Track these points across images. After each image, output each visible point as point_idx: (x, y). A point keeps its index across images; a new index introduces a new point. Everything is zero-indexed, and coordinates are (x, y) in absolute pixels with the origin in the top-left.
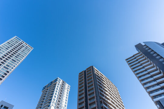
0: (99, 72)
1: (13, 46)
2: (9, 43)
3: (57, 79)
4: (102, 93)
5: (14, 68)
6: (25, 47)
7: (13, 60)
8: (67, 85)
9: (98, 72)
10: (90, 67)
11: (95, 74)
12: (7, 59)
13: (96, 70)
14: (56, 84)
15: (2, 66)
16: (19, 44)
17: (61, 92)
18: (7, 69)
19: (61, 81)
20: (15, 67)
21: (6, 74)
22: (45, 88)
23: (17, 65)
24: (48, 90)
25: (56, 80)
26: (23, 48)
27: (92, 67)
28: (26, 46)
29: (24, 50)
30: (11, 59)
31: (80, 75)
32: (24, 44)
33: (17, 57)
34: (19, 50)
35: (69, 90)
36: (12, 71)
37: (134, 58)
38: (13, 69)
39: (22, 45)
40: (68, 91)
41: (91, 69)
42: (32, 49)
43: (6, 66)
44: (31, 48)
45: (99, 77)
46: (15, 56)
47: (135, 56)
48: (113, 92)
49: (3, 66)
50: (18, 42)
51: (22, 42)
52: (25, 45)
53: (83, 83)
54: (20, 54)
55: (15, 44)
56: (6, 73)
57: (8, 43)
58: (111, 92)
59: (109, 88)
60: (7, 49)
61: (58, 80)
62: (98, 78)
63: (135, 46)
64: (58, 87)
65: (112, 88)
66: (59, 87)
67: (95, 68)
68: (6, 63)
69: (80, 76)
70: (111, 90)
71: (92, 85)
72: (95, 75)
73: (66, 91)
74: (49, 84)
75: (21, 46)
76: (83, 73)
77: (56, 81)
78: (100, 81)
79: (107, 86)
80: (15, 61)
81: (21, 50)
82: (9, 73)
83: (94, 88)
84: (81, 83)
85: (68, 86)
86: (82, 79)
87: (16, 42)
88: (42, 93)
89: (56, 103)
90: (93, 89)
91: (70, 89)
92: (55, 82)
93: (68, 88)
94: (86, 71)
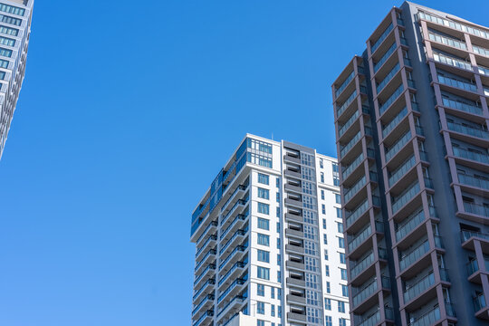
3: (246, 143)
14: (248, 182)
17: (299, 219)
19: (278, 152)
22: (201, 219)
24: (216, 223)
25: (242, 156)
31: (341, 91)
61: (253, 148)
64: (264, 193)
66: (273, 190)
69: (340, 103)
74: (212, 190)
76: (355, 74)
77: (245, 159)
86: (351, 123)
88: (195, 245)
89: (281, 291)
92: (238, 169)
94: (370, 56)
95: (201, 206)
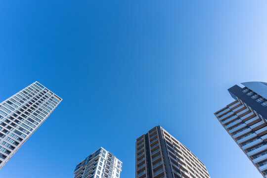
0: (171, 136)
1: (31, 96)
2: (26, 93)
3: (100, 149)
4: (178, 174)
5: (31, 132)
6: (50, 98)
7: (29, 119)
8: (116, 161)
9: (169, 136)
10: (155, 128)
11: (164, 140)
12: (20, 118)
13: (165, 133)
14: (98, 160)
15: (11, 129)
16: (41, 93)
17: (107, 174)
18: (20, 134)
19: (107, 154)
20: (33, 131)
21: (17, 143)
22: (79, 167)
23: (36, 128)
24: (84, 169)
25: (98, 152)
26: (47, 100)
27: (159, 127)
28: (52, 96)
29: (47, 103)
30: (27, 118)
31: (139, 141)
32: (48, 92)
33: (36, 115)
34: (40, 102)
35: (120, 169)
36: (26, 138)
37: (228, 110)
38: (30, 134)
39: (45, 94)
40: (118, 171)
41: (156, 131)
42: (60, 101)
43: (19, 129)
44: (58, 99)
45: (172, 146)
46: (33, 113)
47: (231, 107)
48: (198, 172)
49: (14, 130)
50: (38, 91)
51: (46, 91)
52: (50, 94)
53: (144, 156)
54: (41, 110)
55: (34, 94)
56: (18, 141)
57: (24, 92)
58: (193, 172)
59: (191, 166)
60: (21, 102)
61: (102, 151)
62: (169, 146)
63: (228, 90)
64: (101, 164)
65: (195, 166)
66: (103, 164)
67: (164, 130)
68: (19, 125)
69: (138, 144)
70: (194, 169)
71: (160, 160)
72: (163, 142)
73: (115, 171)
74: (86, 160)
75: (43, 96)
76: (144, 138)
77: (98, 154)
78: (174, 152)
79: (186, 161)
80: (33, 121)
81: (44, 103)
82: (23, 141)
83: (163, 165)
84: (140, 156)
85: (119, 163)
86: (141, 150)
87: (37, 90)
88: (75, 175)
90: (161, 166)
91: (122, 168)
92: (96, 156)
93: (118, 167)
94: (149, 135)
95: (80, 164)
